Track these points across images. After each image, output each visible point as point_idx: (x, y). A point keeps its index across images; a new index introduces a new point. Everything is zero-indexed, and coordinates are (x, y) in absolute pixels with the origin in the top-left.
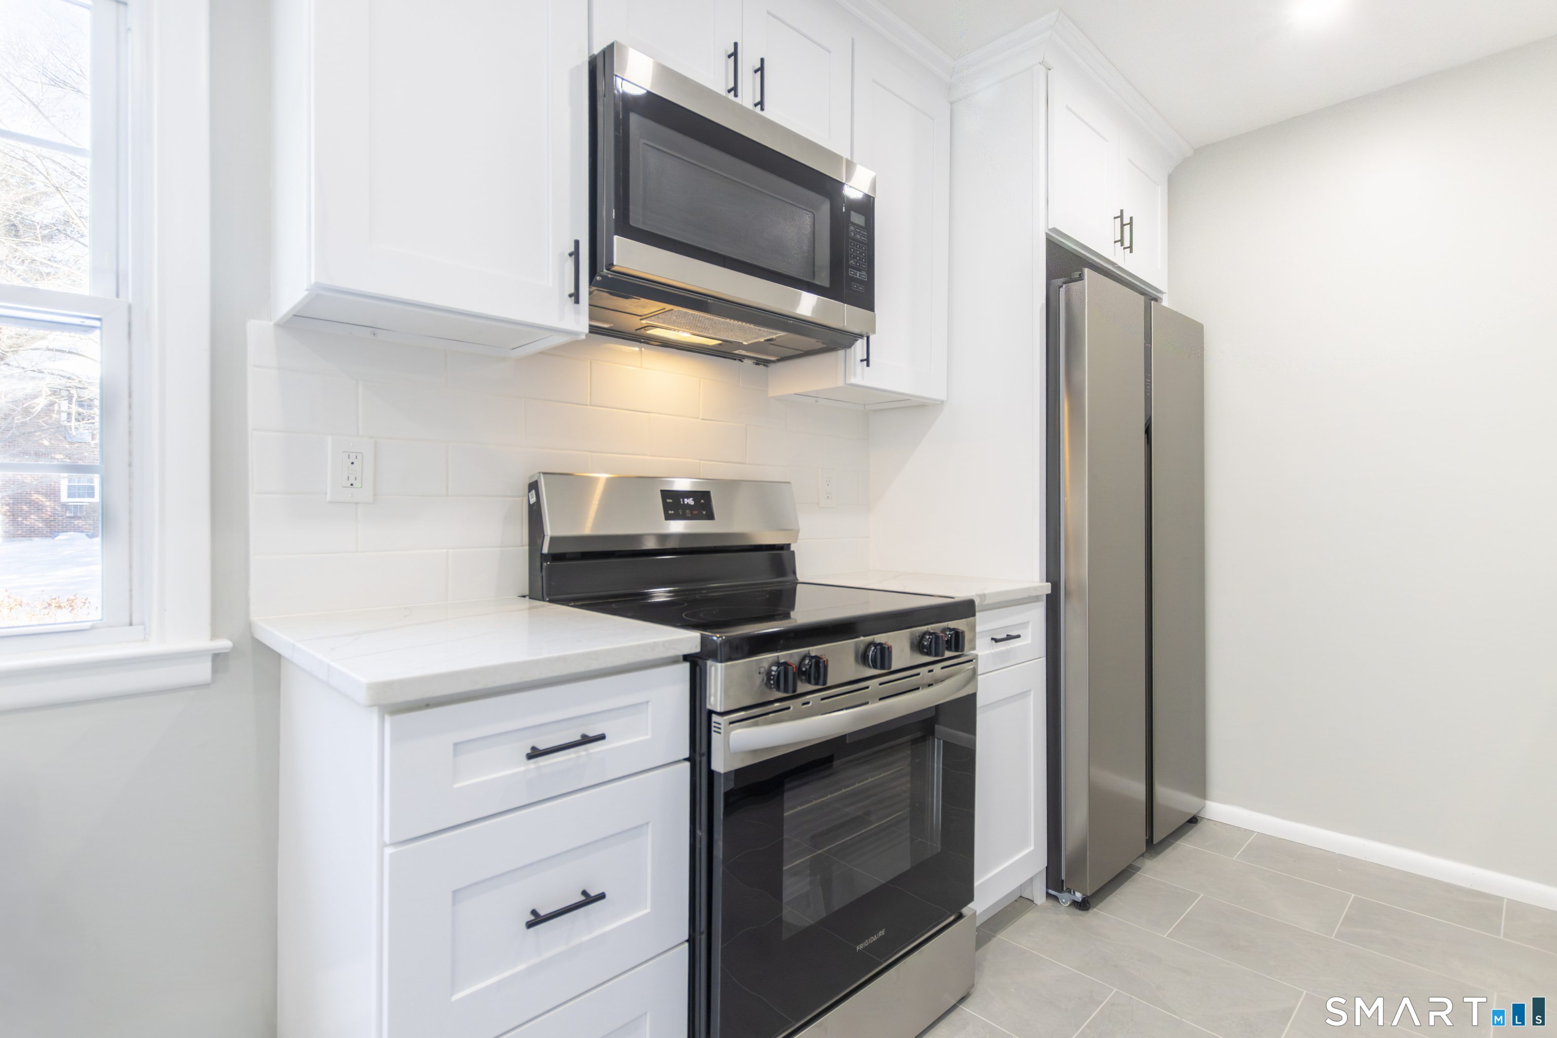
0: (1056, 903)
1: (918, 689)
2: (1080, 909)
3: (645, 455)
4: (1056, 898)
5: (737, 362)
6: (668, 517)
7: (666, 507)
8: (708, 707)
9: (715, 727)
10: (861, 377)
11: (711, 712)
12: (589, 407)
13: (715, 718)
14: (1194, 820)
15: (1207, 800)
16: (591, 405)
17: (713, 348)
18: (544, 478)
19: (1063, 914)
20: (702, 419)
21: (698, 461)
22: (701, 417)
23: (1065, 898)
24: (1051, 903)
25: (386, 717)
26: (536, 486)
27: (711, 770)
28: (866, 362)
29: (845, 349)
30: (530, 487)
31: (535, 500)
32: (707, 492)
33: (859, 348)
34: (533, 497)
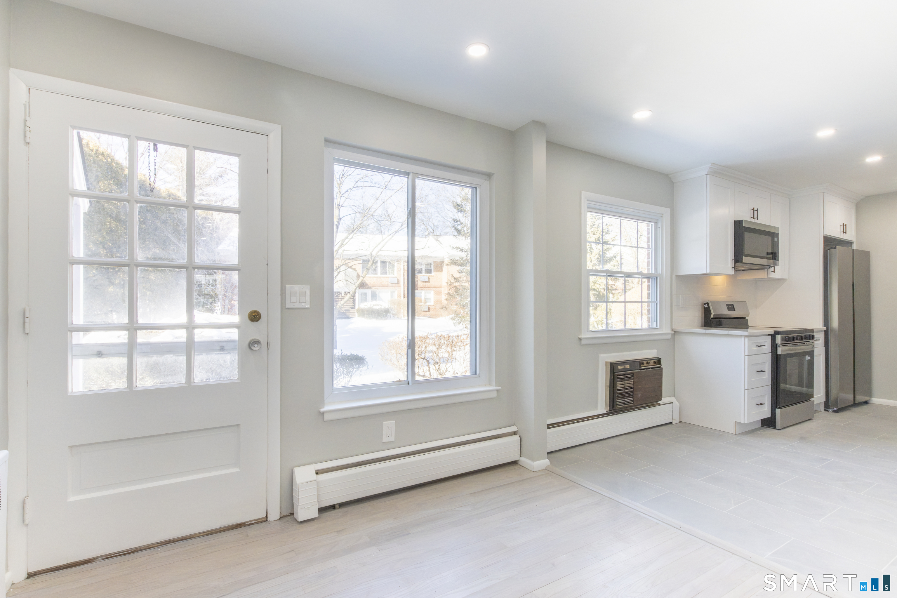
1: (803, 345)
3: (719, 296)
4: (827, 411)
6: (729, 310)
7: (728, 308)
8: (776, 343)
10: (772, 276)
11: (777, 344)
13: (778, 345)
14: (867, 402)
15: (872, 397)
18: (710, 302)
21: (728, 298)
22: (725, 286)
23: (830, 410)
25: (745, 338)
26: (707, 304)
27: (777, 354)
28: (773, 272)
29: (768, 269)
30: (705, 304)
31: (707, 306)
32: (733, 304)
33: (772, 269)
34: (706, 306)
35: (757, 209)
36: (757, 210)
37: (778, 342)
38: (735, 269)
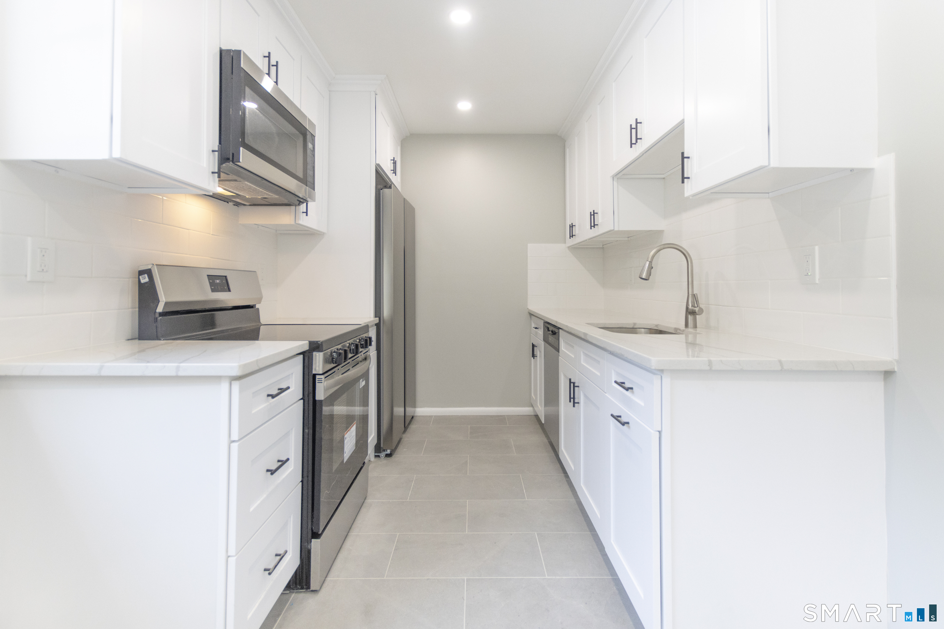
0: (379, 458)
1: (358, 363)
2: (389, 457)
3: (187, 254)
4: (379, 456)
5: (226, 203)
6: (213, 290)
7: (212, 284)
8: (314, 372)
9: (318, 381)
10: (304, 221)
11: (314, 376)
12: (161, 225)
13: (317, 377)
14: (413, 417)
15: (417, 408)
16: (162, 224)
17: (228, 198)
18: (157, 268)
19: (383, 461)
20: (212, 235)
21: (210, 258)
22: (211, 234)
23: (383, 455)
24: (377, 459)
25: (233, 382)
26: (149, 272)
27: (316, 400)
28: (305, 214)
29: (296, 206)
30: (141, 273)
31: (147, 280)
32: (226, 277)
33: (303, 207)
34: (145, 279)
35: (277, 62)
36: (277, 66)
37: (317, 368)
38: (219, 177)
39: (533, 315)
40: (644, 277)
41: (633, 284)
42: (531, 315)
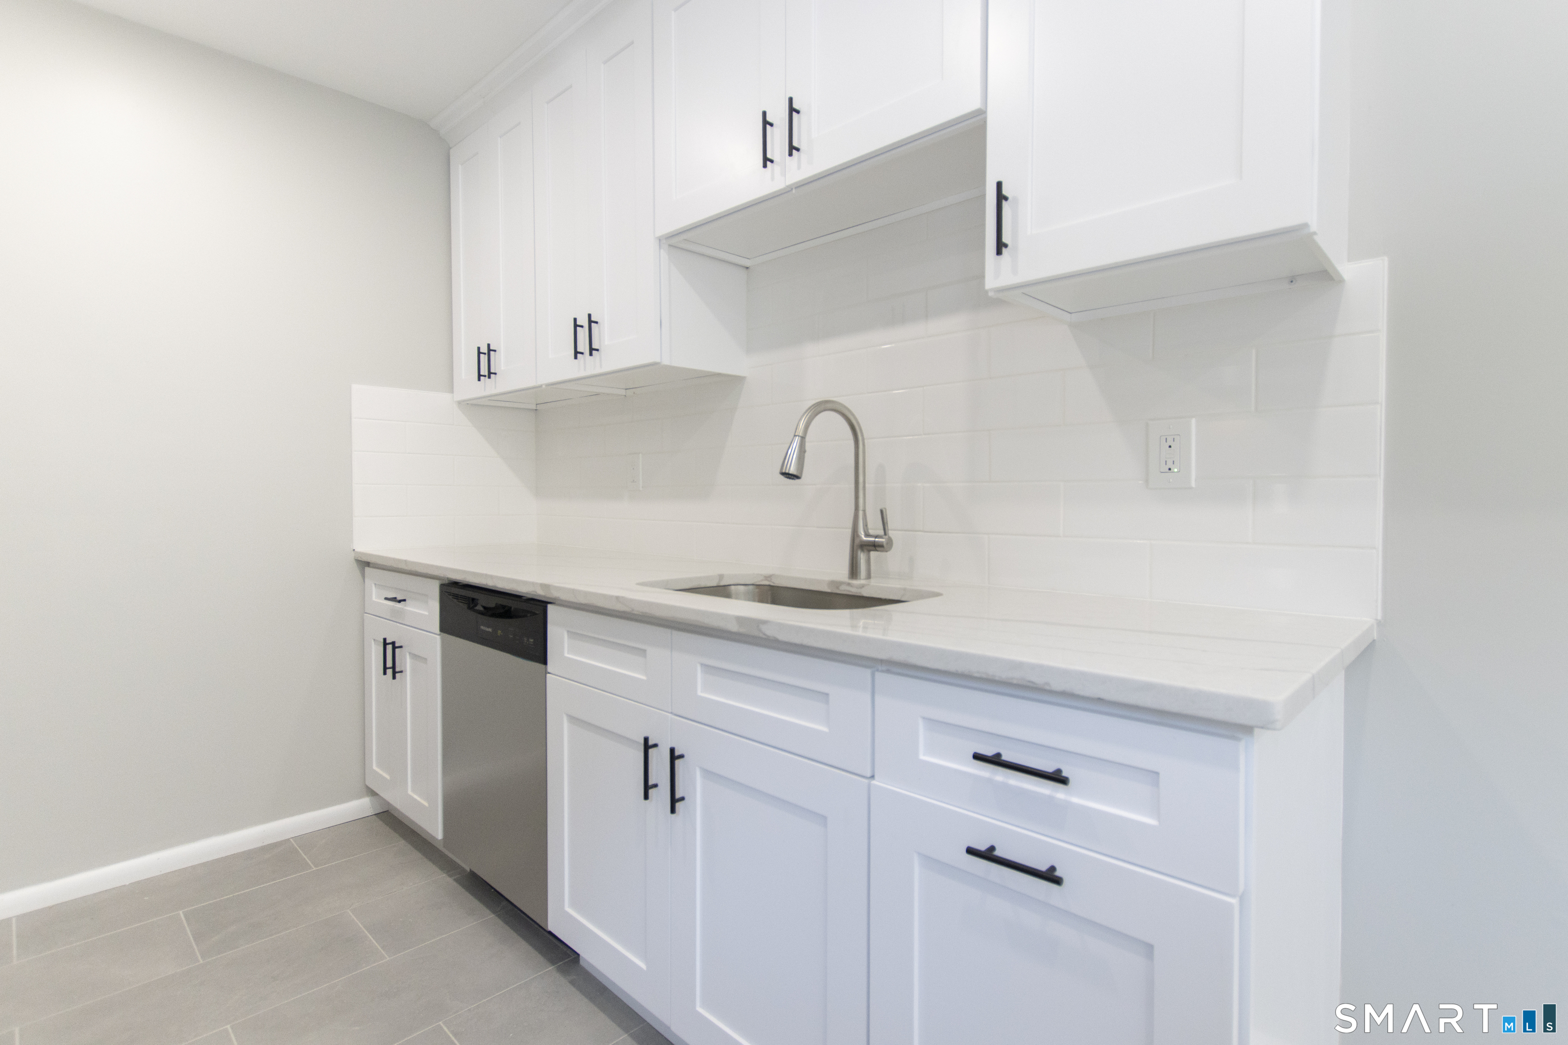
39: (368, 564)
40: (792, 470)
41: (641, 489)
42: (364, 564)
